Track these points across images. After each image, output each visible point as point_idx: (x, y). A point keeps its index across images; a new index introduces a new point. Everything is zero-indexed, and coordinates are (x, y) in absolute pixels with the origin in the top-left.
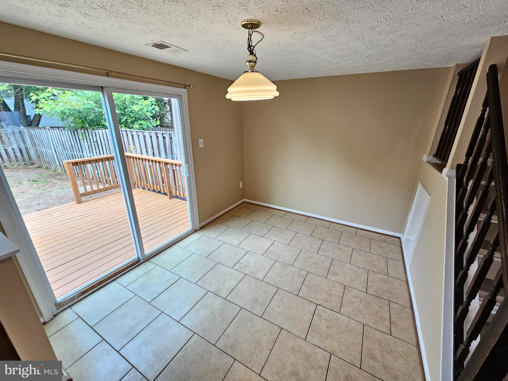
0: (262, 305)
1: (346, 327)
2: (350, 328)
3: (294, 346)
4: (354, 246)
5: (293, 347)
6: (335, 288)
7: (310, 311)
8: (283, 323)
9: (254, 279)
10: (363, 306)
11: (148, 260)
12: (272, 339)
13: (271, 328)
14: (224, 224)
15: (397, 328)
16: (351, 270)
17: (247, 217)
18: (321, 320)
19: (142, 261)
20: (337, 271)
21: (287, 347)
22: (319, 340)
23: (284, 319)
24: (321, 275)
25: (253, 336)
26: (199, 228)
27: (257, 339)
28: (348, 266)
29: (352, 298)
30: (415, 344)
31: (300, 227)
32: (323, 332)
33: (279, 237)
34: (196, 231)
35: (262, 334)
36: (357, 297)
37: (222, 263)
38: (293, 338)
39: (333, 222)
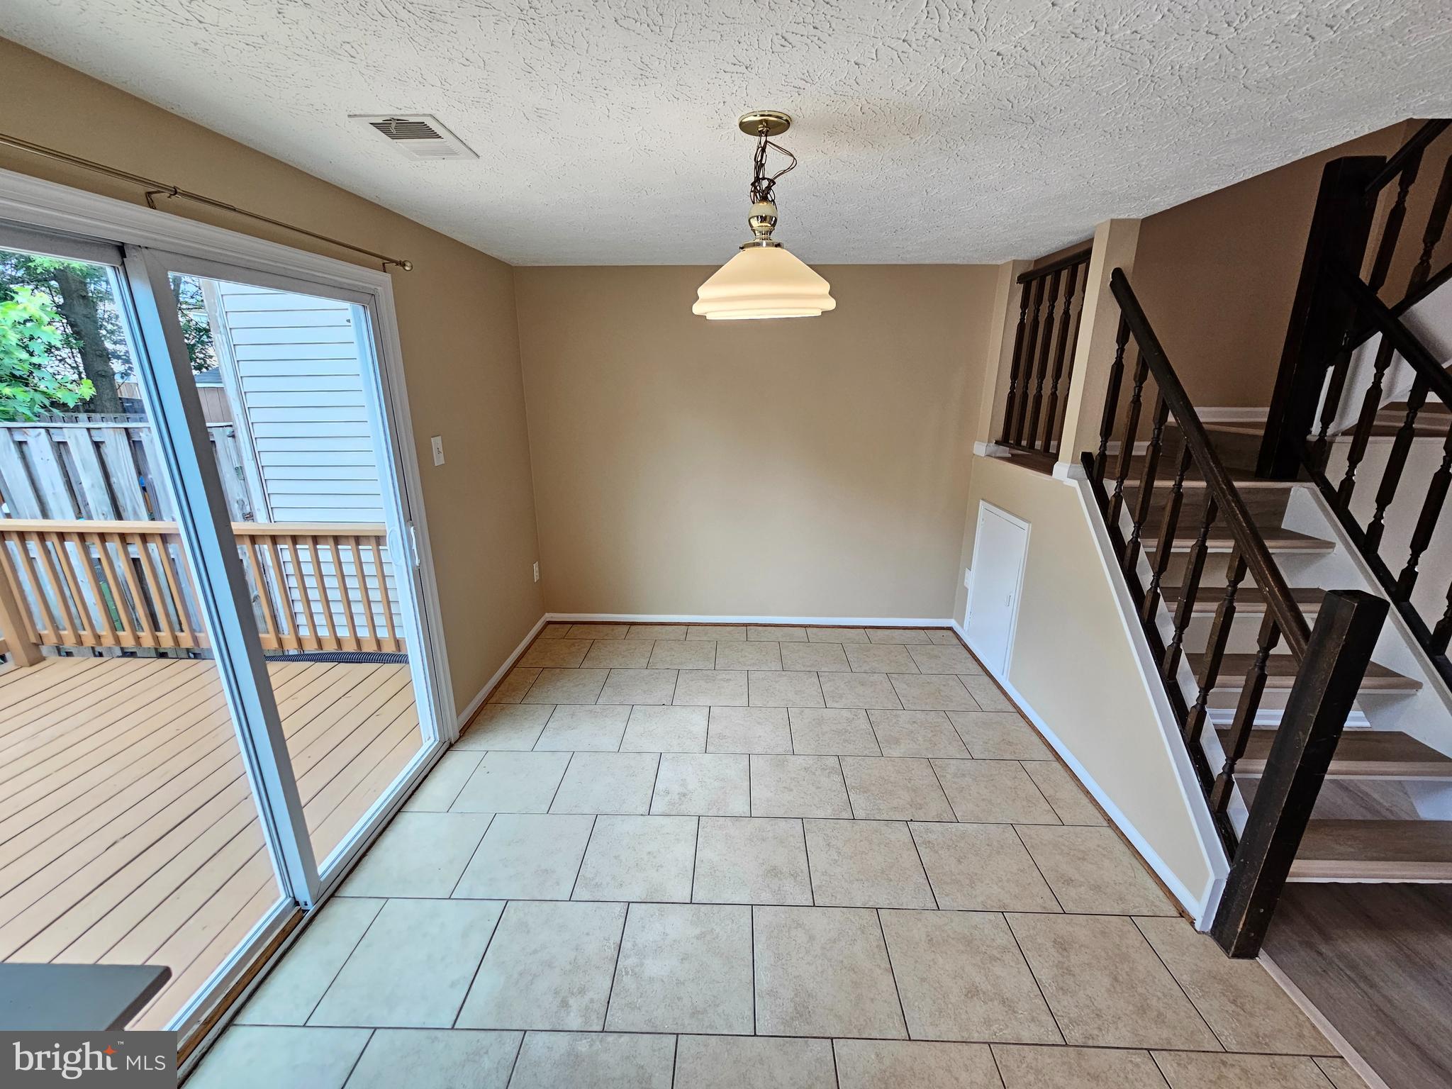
0: (794, 876)
1: (988, 845)
2: (995, 843)
3: (928, 936)
4: (886, 669)
5: (929, 938)
6: (913, 772)
7: (904, 843)
8: (870, 896)
9: (729, 822)
10: (986, 787)
11: (332, 896)
12: (875, 944)
13: (854, 920)
14: (530, 700)
15: (1062, 807)
16: (914, 722)
17: (586, 664)
18: (937, 852)
19: (312, 909)
20: (892, 734)
21: (917, 943)
22: (965, 896)
23: (866, 884)
24: (867, 752)
25: (830, 960)
26: (458, 735)
27: (842, 961)
28: (905, 716)
29: (956, 780)
30: (1105, 824)
31: (745, 656)
32: (958, 876)
33: (714, 694)
34: (451, 745)
35: (844, 943)
36: (964, 775)
37: (608, 811)
38: (913, 919)
39: (810, 626)
